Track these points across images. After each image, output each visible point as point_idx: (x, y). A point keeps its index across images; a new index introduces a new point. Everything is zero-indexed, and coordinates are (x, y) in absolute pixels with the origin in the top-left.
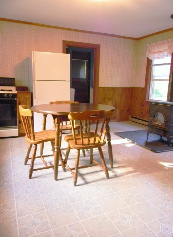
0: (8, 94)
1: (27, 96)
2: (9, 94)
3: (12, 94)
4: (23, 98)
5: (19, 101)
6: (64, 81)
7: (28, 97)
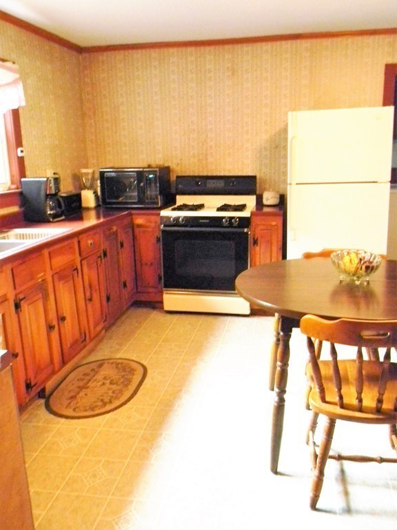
0: (231, 218)
1: (274, 223)
2: (233, 218)
3: (240, 218)
4: (263, 227)
5: (254, 235)
6: (374, 182)
7: (276, 225)
